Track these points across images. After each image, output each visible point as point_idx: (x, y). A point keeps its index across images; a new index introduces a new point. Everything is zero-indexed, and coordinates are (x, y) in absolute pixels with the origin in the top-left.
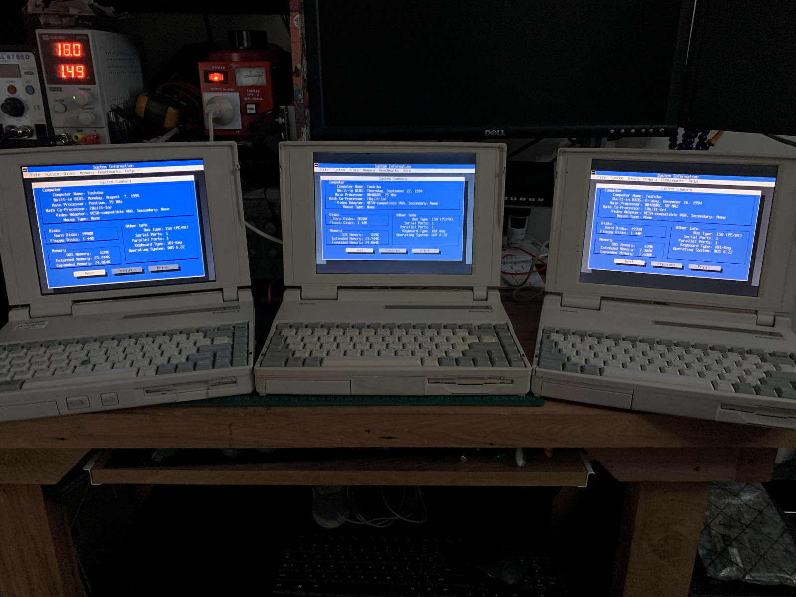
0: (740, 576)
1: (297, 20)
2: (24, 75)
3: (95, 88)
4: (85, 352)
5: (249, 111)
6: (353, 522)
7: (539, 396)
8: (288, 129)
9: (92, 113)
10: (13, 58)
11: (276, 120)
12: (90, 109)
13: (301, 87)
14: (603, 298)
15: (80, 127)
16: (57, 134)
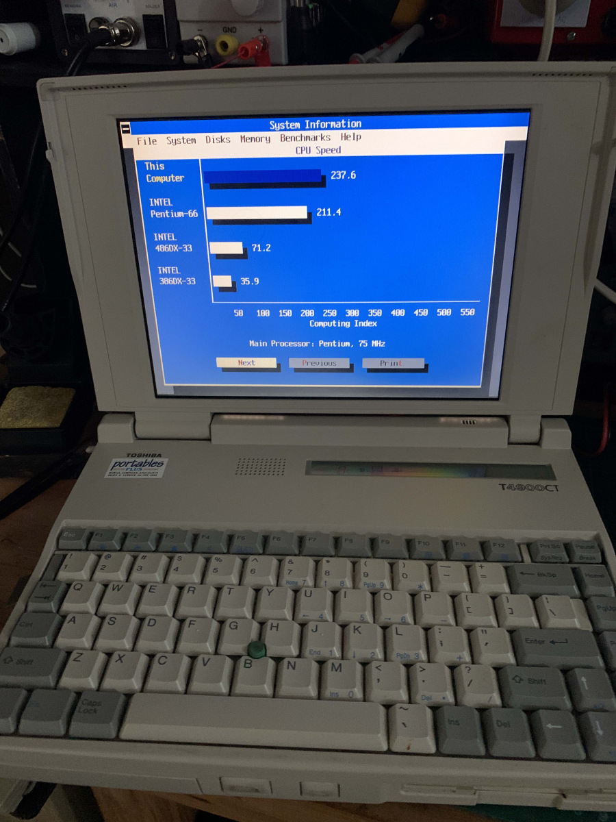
15: (232, 22)
16: (184, 37)
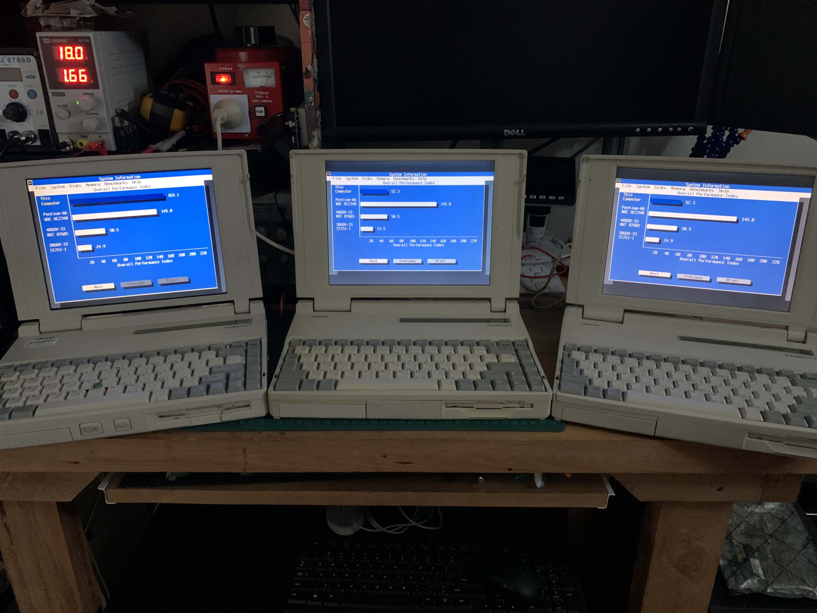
0: (762, 588)
1: (307, 19)
2: (26, 79)
3: (99, 93)
4: (97, 373)
5: (258, 114)
6: (369, 530)
7: (560, 420)
8: (299, 132)
9: (96, 118)
10: (14, 62)
11: (286, 123)
12: (94, 114)
13: (312, 89)
14: (626, 311)
15: (85, 133)
16: (61, 141)
